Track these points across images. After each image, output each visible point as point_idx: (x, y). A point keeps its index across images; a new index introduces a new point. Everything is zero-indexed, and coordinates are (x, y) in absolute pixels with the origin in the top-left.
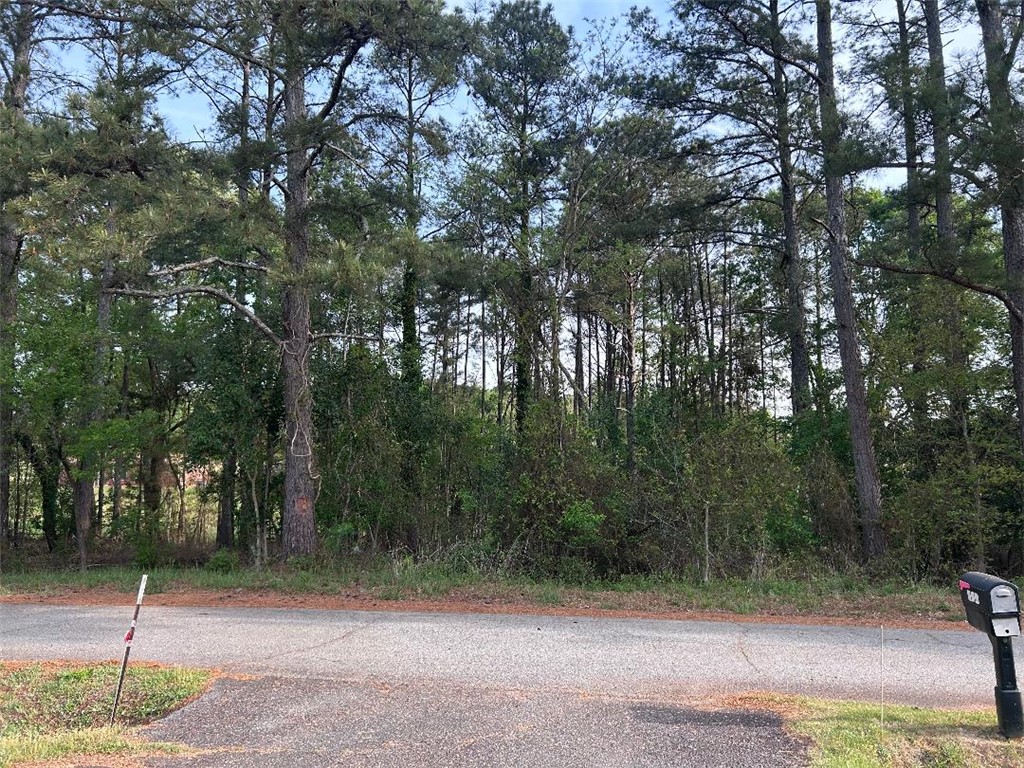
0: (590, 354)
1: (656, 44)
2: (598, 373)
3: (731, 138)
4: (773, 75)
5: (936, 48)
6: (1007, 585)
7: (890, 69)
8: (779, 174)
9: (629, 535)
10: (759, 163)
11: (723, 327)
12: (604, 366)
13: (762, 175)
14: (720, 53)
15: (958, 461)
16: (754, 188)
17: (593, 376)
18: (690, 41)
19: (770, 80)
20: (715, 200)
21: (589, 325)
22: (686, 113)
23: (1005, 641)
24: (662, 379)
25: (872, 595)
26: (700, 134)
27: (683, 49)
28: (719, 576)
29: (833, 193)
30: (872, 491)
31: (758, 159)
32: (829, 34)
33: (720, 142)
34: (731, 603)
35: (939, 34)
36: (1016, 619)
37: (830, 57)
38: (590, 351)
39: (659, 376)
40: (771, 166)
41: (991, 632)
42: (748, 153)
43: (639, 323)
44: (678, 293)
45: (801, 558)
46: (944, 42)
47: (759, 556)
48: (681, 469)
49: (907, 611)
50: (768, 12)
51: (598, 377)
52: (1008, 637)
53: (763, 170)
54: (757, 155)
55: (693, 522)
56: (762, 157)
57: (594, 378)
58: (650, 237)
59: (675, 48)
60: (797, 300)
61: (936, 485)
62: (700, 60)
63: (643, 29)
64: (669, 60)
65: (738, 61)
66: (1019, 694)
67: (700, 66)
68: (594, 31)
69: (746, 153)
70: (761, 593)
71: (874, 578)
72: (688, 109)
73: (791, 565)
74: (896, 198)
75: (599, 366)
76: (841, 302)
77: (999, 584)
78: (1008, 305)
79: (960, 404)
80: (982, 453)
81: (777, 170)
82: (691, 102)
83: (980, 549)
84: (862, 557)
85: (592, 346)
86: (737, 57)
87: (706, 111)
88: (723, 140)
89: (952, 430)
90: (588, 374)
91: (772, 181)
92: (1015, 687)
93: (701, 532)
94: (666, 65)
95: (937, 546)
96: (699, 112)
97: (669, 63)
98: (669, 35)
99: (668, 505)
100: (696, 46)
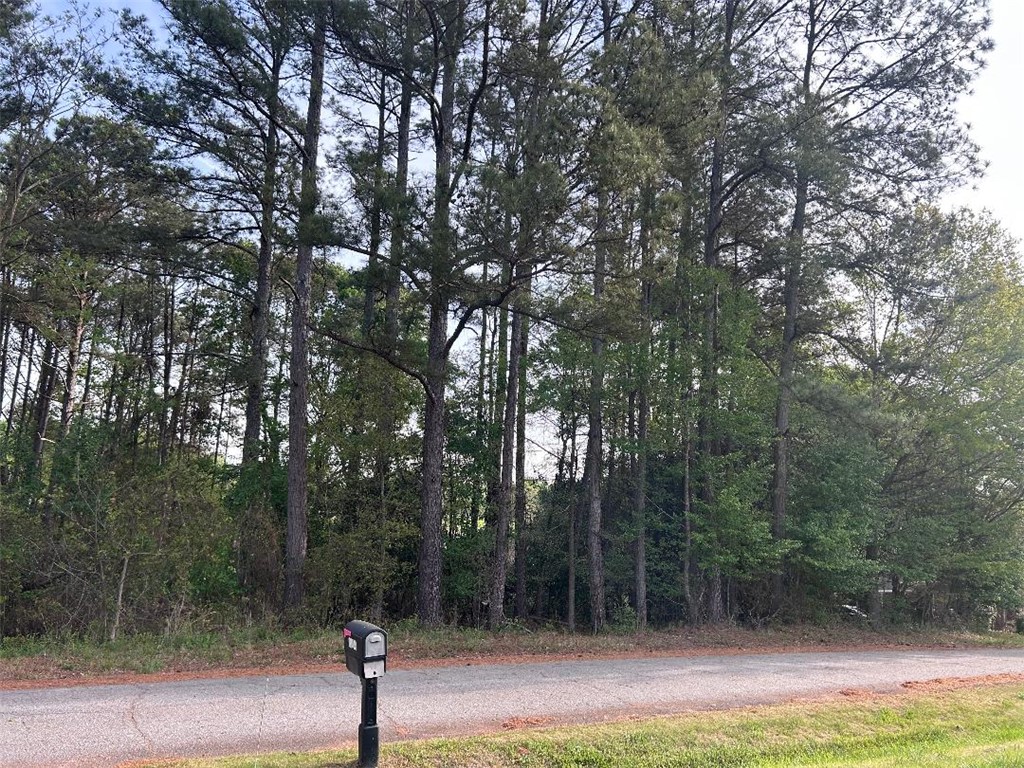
0: (18, 372)
1: (150, 57)
2: (26, 395)
3: (217, 179)
4: (267, 132)
5: (403, 161)
6: (380, 631)
7: (362, 164)
8: (259, 228)
9: (24, 590)
10: (241, 211)
11: (185, 365)
12: (34, 388)
13: (244, 224)
14: (218, 93)
15: (373, 517)
16: (234, 234)
17: (18, 397)
18: (188, 68)
19: (263, 136)
20: (190, 235)
21: (23, 337)
22: (173, 138)
23: (372, 682)
24: (108, 413)
25: (283, 643)
26: (185, 164)
27: (179, 73)
28: (128, 632)
29: (304, 258)
30: (300, 544)
31: (240, 207)
32: (318, 114)
33: (205, 179)
34: (136, 663)
35: (407, 149)
36: (382, 663)
37: (316, 135)
38: (18, 367)
39: (105, 408)
40: (252, 217)
41: (362, 675)
42: (232, 199)
43: (87, 346)
44: (138, 321)
45: (222, 609)
46: (410, 157)
47: (178, 608)
48: (104, 514)
49: (309, 657)
50: (270, 72)
51: (25, 400)
52: (375, 679)
53: (246, 220)
54: (239, 203)
55: (108, 574)
56: (245, 206)
57: (19, 400)
58: (112, 254)
59: (170, 68)
60: (261, 351)
61: (352, 539)
62: (197, 90)
63: (137, 36)
64: (163, 78)
65: (234, 107)
66: (377, 728)
67: (194, 97)
68: (73, 13)
69: (230, 198)
70: (172, 649)
71: (287, 626)
72: (177, 136)
73: (210, 617)
74: (357, 278)
75: (28, 388)
76: (297, 360)
77: (374, 631)
78: (426, 388)
79: (382, 468)
80: (392, 510)
81: (258, 223)
82: (181, 129)
83: (380, 595)
84: (279, 607)
85: (22, 363)
86: (234, 103)
87: (195, 144)
88: (209, 178)
89: (372, 488)
90: (11, 394)
91: (251, 233)
92: (375, 723)
93: (117, 586)
94: (158, 82)
95: (346, 594)
96: (188, 143)
97: (163, 83)
98: (165, 54)
99: (81, 555)
100: (194, 75)
